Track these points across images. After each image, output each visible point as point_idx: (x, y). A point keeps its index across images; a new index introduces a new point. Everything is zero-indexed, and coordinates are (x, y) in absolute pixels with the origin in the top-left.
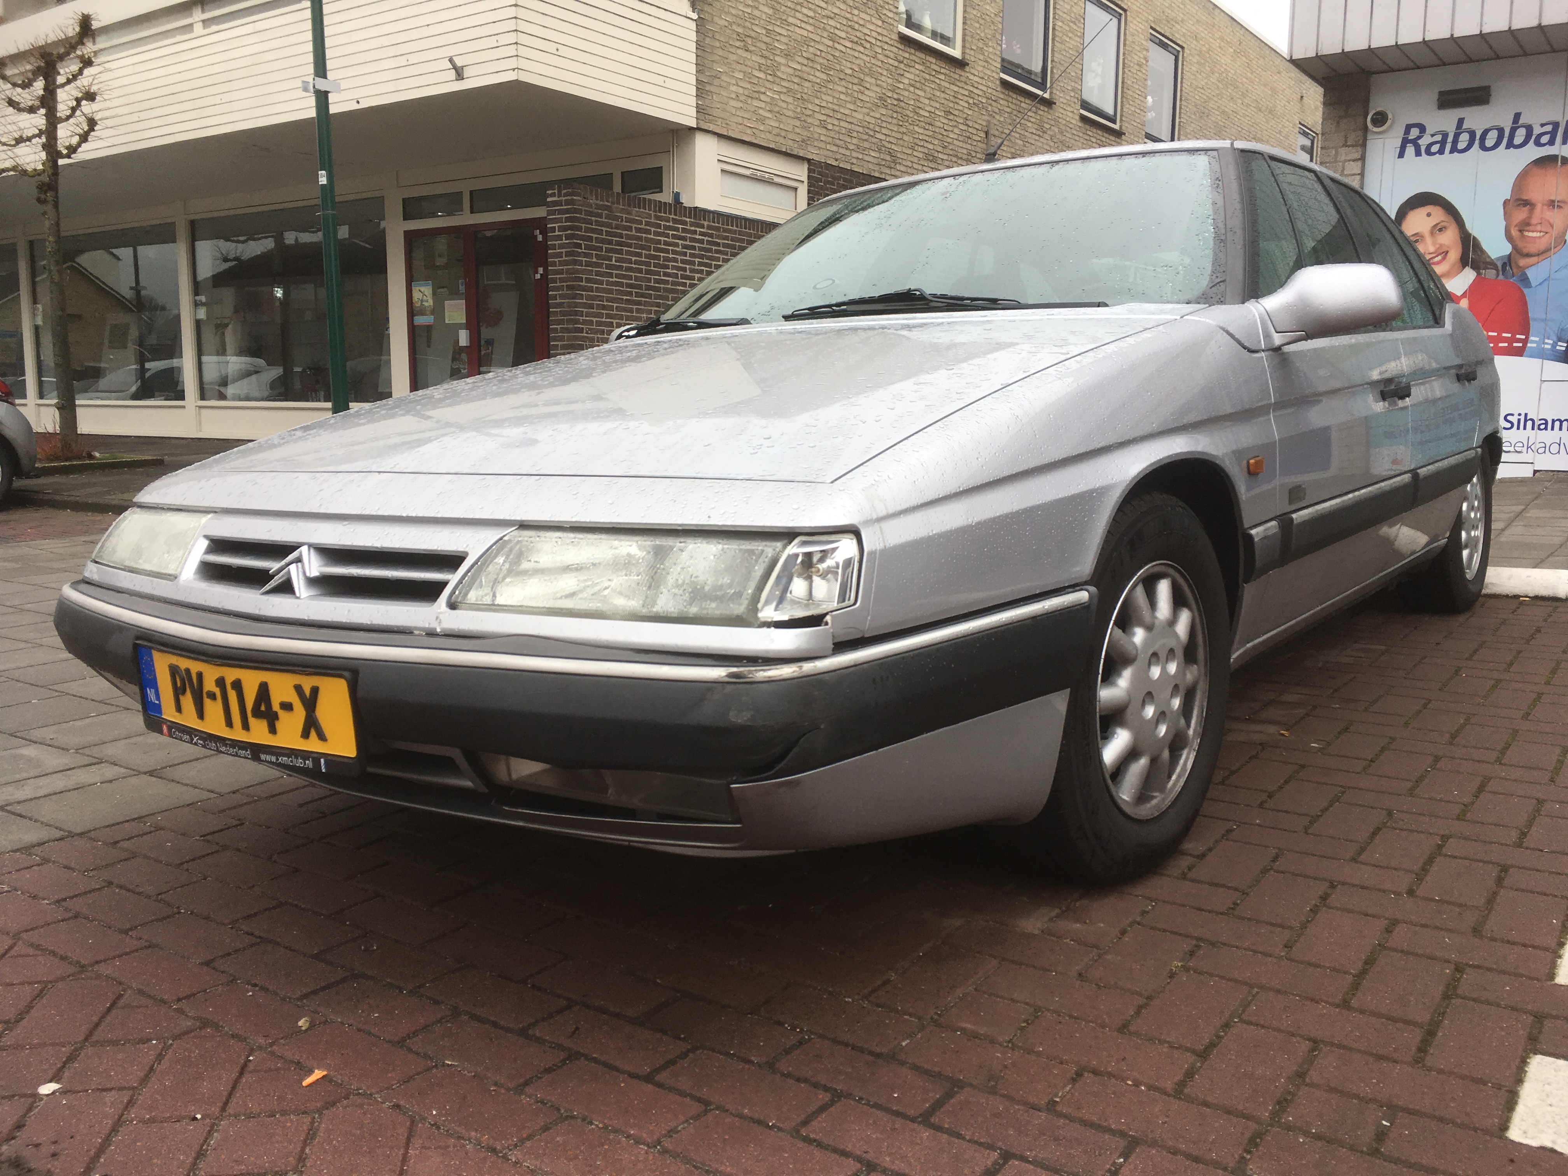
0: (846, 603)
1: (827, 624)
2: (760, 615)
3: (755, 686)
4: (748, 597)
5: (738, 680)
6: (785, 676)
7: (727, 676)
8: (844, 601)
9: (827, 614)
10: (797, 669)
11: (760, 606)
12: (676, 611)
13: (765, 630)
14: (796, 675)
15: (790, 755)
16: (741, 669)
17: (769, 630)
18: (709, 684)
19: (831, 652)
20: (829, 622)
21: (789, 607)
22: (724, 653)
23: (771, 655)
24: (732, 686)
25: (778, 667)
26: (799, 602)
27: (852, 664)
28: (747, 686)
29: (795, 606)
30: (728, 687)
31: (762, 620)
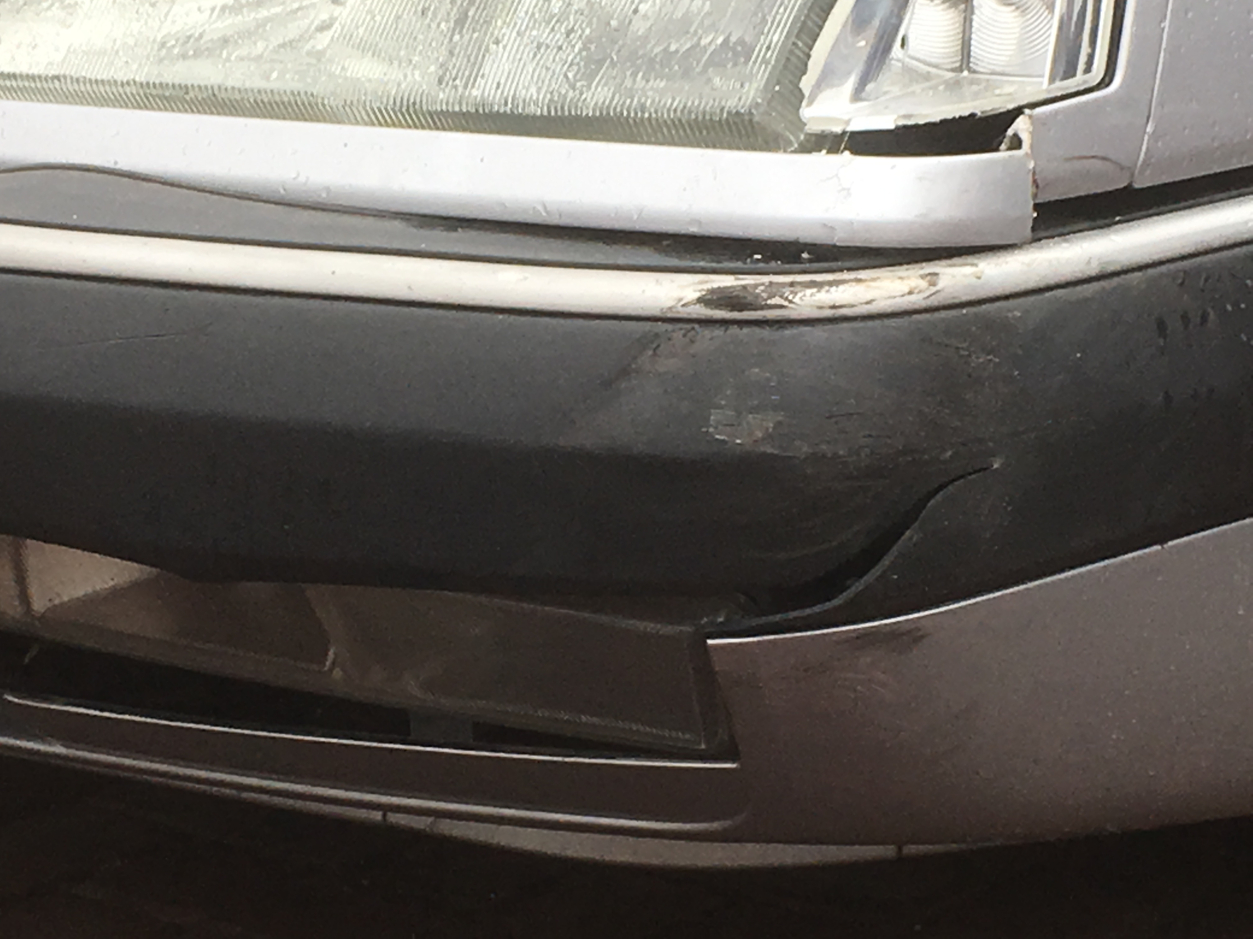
0: (1079, 81)
1: (1016, 143)
2: (806, 112)
3: (788, 332)
4: (772, 56)
5: (736, 315)
6: (882, 305)
7: (700, 300)
8: (1070, 73)
9: (1018, 112)
10: (923, 284)
11: (806, 83)
12: (544, 97)
13: (822, 158)
14: (917, 300)
15: (895, 550)
16: (749, 280)
17: (834, 158)
18: (648, 325)
19: (1028, 233)
20: (1025, 137)
21: (896, 90)
22: (694, 229)
23: (840, 238)
24: (718, 332)
25: (862, 274)
26: (927, 77)
27: (1093, 270)
28: (766, 333)
29: (917, 88)
30: (707, 333)
31: (814, 127)
